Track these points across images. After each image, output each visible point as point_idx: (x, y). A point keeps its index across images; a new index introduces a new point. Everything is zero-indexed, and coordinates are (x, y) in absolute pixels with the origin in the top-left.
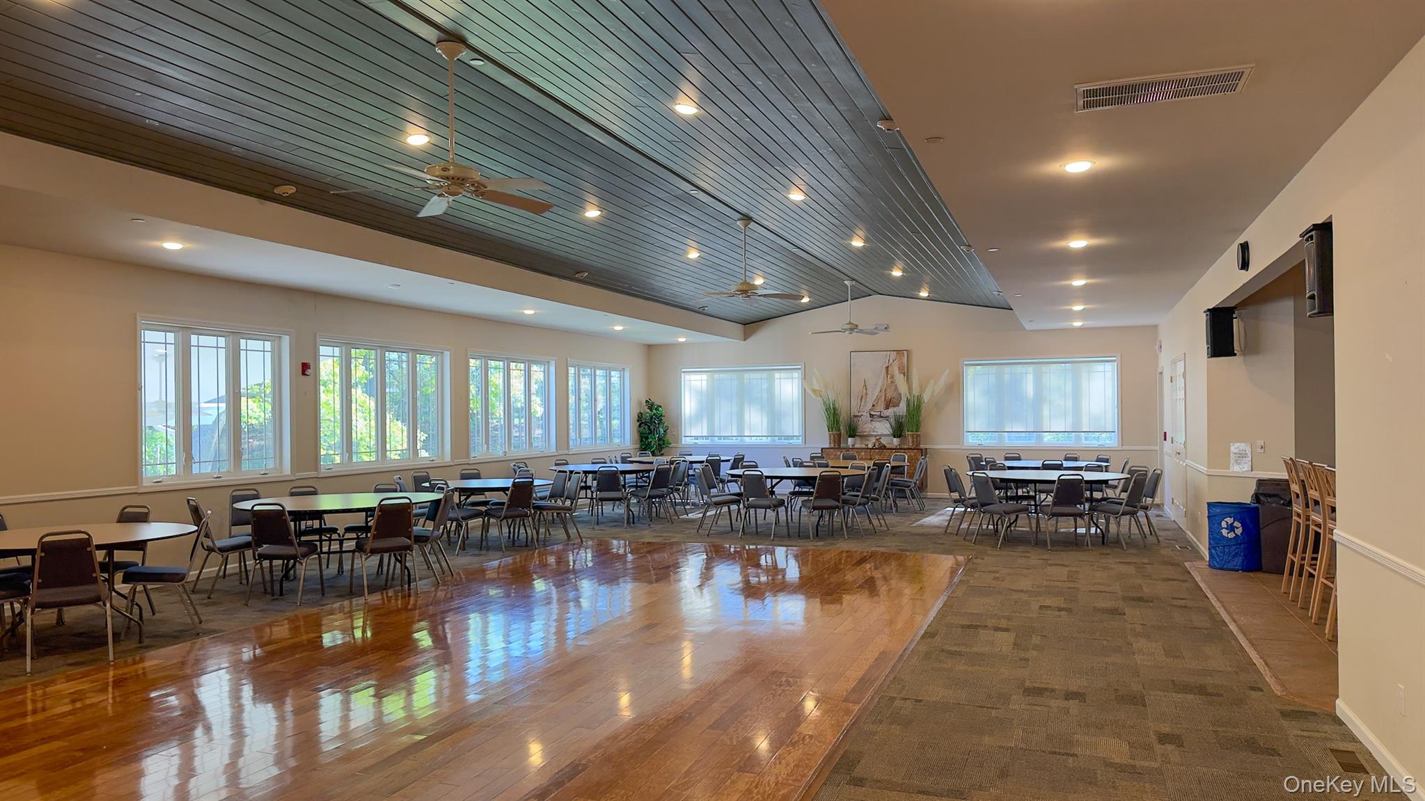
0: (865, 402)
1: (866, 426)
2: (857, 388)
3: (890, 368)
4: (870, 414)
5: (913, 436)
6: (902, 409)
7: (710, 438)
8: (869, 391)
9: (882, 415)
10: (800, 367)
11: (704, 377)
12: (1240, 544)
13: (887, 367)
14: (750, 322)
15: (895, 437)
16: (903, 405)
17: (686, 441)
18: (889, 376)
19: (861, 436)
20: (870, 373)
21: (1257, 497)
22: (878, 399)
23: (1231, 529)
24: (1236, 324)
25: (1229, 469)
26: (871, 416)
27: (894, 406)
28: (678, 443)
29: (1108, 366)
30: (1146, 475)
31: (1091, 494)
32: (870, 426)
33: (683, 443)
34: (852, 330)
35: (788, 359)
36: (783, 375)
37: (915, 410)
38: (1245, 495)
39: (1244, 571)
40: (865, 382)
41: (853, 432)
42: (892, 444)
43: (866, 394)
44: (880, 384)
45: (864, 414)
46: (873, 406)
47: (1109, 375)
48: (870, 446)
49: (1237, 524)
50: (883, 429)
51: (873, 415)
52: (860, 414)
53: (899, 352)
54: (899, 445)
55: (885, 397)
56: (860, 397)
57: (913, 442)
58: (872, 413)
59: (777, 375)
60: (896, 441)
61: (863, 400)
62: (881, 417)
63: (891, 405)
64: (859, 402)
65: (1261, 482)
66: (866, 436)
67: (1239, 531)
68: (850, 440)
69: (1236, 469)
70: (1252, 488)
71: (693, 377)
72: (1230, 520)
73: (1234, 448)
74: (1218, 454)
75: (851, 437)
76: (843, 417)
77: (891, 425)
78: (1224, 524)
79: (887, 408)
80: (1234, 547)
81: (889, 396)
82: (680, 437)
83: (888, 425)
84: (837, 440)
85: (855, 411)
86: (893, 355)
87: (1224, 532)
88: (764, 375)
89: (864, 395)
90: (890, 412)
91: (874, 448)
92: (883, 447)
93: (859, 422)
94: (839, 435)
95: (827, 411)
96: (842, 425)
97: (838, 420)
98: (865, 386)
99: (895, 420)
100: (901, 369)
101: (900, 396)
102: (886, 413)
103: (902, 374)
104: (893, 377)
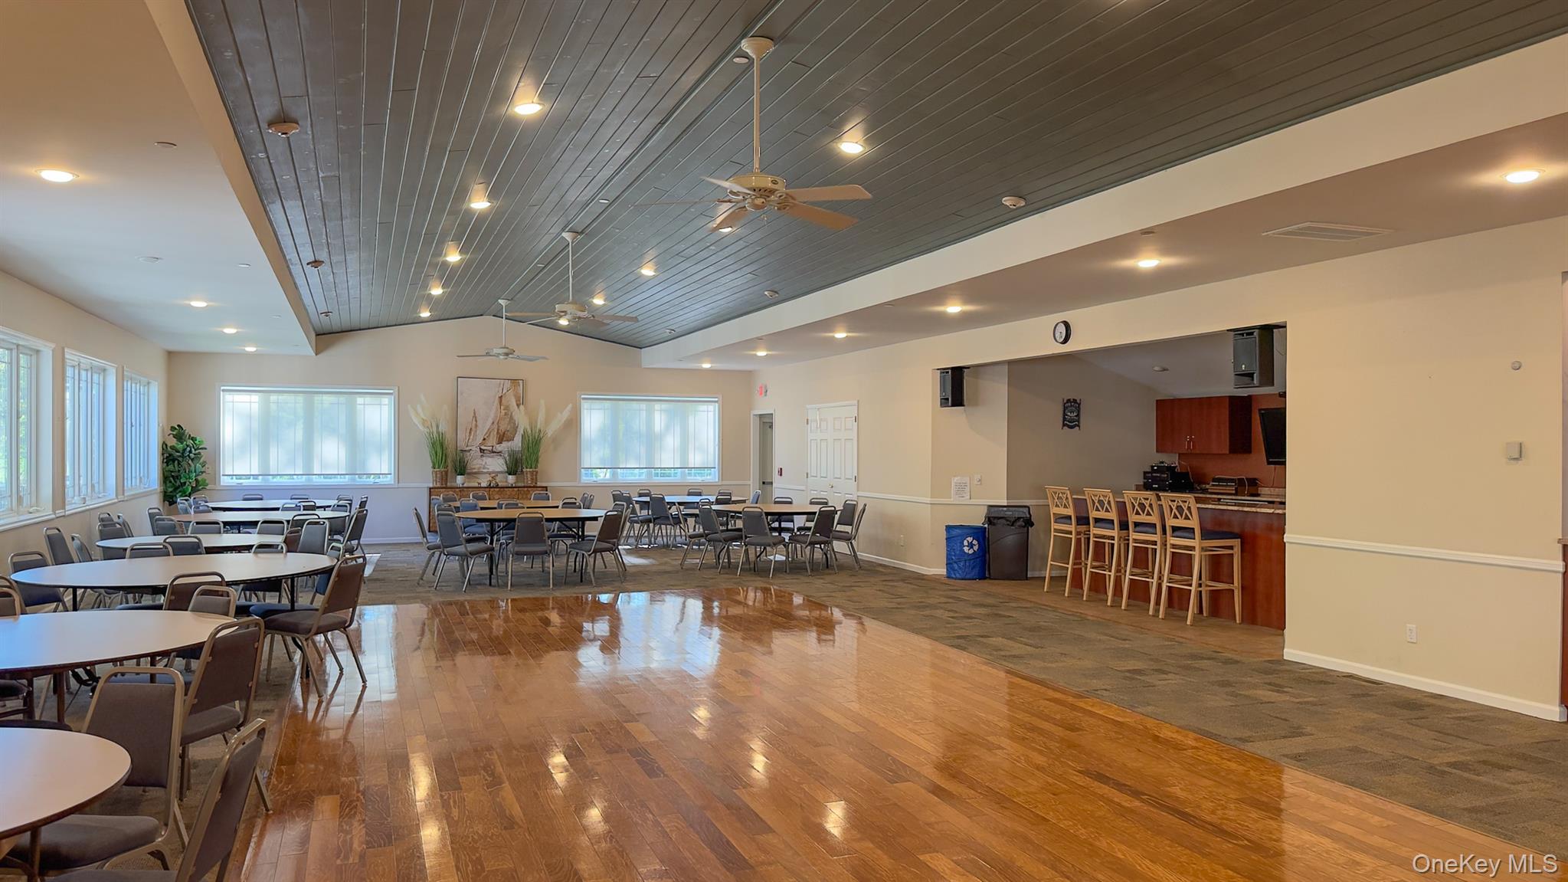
0: (475, 435)
1: (476, 463)
2: (464, 419)
3: (503, 398)
4: (480, 449)
5: (532, 473)
6: (517, 443)
7: (260, 477)
8: (479, 423)
9: (494, 450)
10: (391, 391)
11: (255, 398)
12: (977, 558)
13: (501, 397)
14: (322, 332)
15: (510, 474)
16: (518, 439)
17: (225, 481)
18: (502, 407)
19: (469, 474)
20: (481, 403)
21: (989, 520)
22: (489, 432)
23: (969, 546)
25: (951, 497)
26: (482, 451)
27: (508, 441)
28: (215, 484)
29: (711, 407)
31: (780, 525)
32: (480, 461)
33: (222, 484)
34: (507, 354)
35: (375, 381)
36: (368, 399)
37: (533, 445)
39: (980, 579)
40: (475, 413)
41: (462, 469)
42: (506, 482)
43: (476, 426)
44: (492, 415)
45: (474, 448)
46: (484, 439)
47: (711, 414)
48: (484, 485)
49: (975, 542)
50: (496, 464)
51: (484, 450)
52: (467, 449)
53: (514, 381)
54: (515, 483)
55: (498, 430)
56: (468, 431)
57: (532, 479)
58: (483, 447)
59: (360, 400)
60: (511, 479)
61: (472, 433)
62: (493, 452)
63: (505, 439)
64: (468, 434)
65: (990, 508)
66: (476, 473)
67: (976, 548)
68: (460, 479)
69: (958, 497)
71: (238, 397)
72: (970, 539)
73: (956, 480)
74: (944, 485)
75: (461, 475)
76: (451, 451)
77: (506, 462)
78: (966, 543)
79: (500, 442)
80: (972, 561)
81: (503, 428)
82: (217, 476)
83: (501, 461)
84: (444, 477)
85: (462, 445)
86: (508, 384)
87: (966, 549)
88: (342, 399)
89: (473, 429)
90: (504, 447)
91: (489, 487)
92: (497, 486)
93: (468, 457)
94: (446, 473)
95: (433, 444)
96: (449, 460)
97: (445, 455)
98: (475, 416)
99: (510, 455)
100: (518, 400)
101: (515, 429)
102: (499, 448)
103: (518, 405)
104: (507, 408)
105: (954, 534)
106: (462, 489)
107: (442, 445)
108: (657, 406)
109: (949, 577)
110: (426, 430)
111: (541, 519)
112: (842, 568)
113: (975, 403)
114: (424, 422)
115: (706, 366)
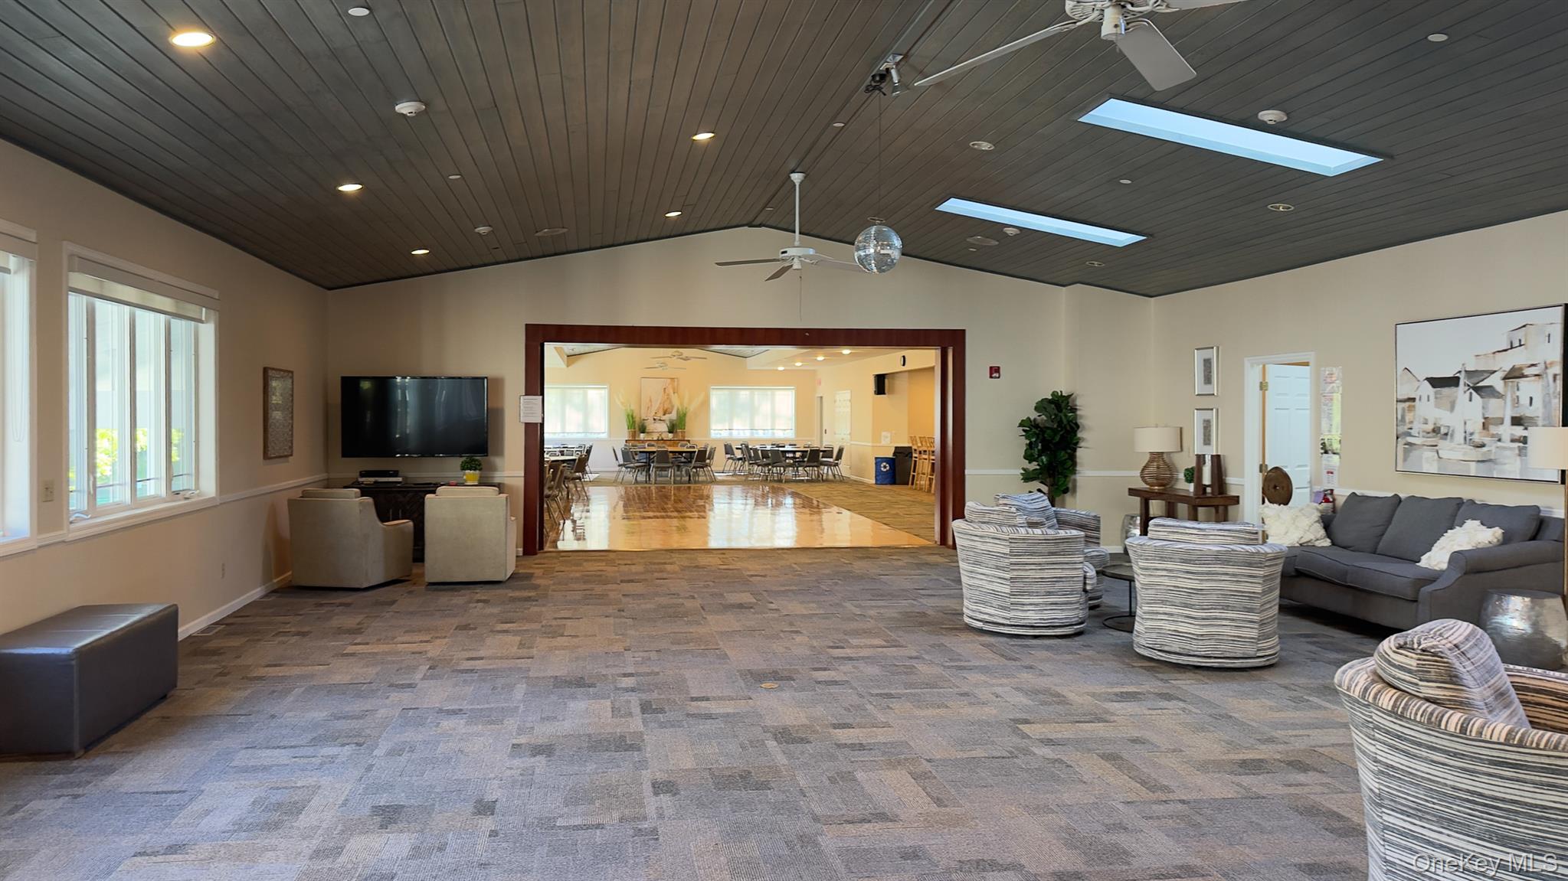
1: (651, 426)
2: (645, 402)
5: (681, 432)
6: (673, 416)
10: (606, 386)
12: (888, 474)
14: (570, 355)
15: (669, 433)
19: (648, 433)
20: (653, 391)
21: (894, 454)
22: (659, 408)
23: (885, 467)
24: (886, 381)
25: (880, 442)
26: (654, 419)
29: (790, 393)
30: (832, 451)
35: (597, 380)
36: (594, 391)
38: (889, 454)
39: (889, 485)
41: (643, 430)
42: (668, 437)
48: (655, 439)
49: (887, 465)
50: (663, 428)
53: (672, 379)
54: (673, 438)
57: (681, 436)
59: (589, 391)
60: (670, 436)
62: (660, 420)
65: (896, 448)
66: (651, 432)
67: (888, 468)
68: (642, 435)
69: (883, 443)
70: (893, 450)
72: (884, 464)
73: (884, 434)
74: (876, 436)
75: (643, 433)
76: (637, 420)
78: (881, 465)
80: (886, 475)
81: (666, 406)
83: (665, 426)
84: (634, 435)
85: (643, 417)
87: (882, 469)
88: (581, 391)
90: (667, 417)
91: (658, 440)
92: (662, 440)
93: (647, 423)
94: (635, 432)
95: (628, 416)
96: (637, 425)
97: (634, 422)
98: (651, 401)
99: (670, 422)
100: (674, 389)
101: (673, 407)
102: (663, 418)
103: (674, 393)
104: (668, 395)
105: (879, 461)
106: (643, 441)
107: (632, 416)
108: (756, 392)
109: (876, 484)
110: (624, 408)
111: (667, 451)
112: (827, 481)
113: (892, 392)
114: (622, 403)
115: (781, 368)
